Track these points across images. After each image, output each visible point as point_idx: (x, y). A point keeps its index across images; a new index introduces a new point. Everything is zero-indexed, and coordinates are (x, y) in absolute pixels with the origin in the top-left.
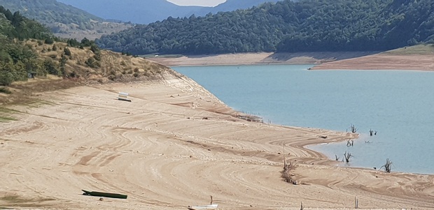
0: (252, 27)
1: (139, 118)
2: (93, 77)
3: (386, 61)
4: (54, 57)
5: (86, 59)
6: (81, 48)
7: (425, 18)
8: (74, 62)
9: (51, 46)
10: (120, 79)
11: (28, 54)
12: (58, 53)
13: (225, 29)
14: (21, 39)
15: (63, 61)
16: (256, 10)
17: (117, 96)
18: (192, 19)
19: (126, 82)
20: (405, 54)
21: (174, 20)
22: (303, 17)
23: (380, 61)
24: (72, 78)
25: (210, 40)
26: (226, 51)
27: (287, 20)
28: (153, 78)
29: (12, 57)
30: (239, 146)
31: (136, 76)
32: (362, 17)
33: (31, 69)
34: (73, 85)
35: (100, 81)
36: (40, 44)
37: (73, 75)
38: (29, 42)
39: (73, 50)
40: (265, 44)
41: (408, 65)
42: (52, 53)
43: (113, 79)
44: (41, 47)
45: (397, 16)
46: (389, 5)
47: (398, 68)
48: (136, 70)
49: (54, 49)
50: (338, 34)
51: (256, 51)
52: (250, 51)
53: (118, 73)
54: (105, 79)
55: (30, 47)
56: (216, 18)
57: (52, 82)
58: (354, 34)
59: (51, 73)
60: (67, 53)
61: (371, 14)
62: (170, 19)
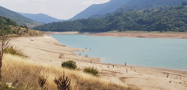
0: (74, 25)
1: (33, 44)
2: (26, 35)
3: (106, 34)
4: (16, 30)
5: (24, 30)
6: (24, 28)
7: (116, 24)
8: (21, 31)
9: (15, 27)
10: (33, 36)
11: (9, 29)
12: (17, 29)
13: (67, 25)
14: (8, 25)
15: (18, 31)
16: (75, 21)
17: (30, 39)
18: (59, 23)
19: (34, 36)
20: (111, 33)
21: (54, 23)
22: (87, 23)
23: (105, 34)
24: (20, 35)
25: (63, 28)
26: (67, 31)
27: (83, 23)
28: (41, 36)
29: (5, 29)
30: (55, 51)
31: (37, 35)
32: (102, 23)
33: (9, 32)
34: (20, 37)
35: (27, 36)
36: (13, 26)
37: (20, 34)
38: (10, 26)
39: (21, 28)
40: (77, 29)
41: (111, 35)
42: (16, 29)
43: (31, 35)
44: (13, 27)
45: (110, 23)
46: (108, 21)
47: (109, 36)
48: (37, 34)
49: (16, 28)
50: (96, 27)
51: (75, 31)
52: (73, 31)
53: (32, 34)
54: (29, 35)
55: (10, 27)
56: (65, 22)
57: (14, 35)
58: (99, 28)
59: (14, 33)
60: (20, 29)
61: (104, 23)
62: (53, 22)
